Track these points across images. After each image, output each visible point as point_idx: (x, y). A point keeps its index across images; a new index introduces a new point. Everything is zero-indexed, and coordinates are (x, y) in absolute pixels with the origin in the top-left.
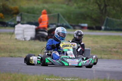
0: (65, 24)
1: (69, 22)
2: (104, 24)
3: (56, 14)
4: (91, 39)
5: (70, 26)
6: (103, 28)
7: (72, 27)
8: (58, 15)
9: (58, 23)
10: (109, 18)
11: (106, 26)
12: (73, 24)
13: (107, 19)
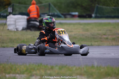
0: (56, 13)
1: (60, 11)
2: (95, 12)
3: (47, 3)
4: (82, 26)
5: (61, 15)
6: (93, 15)
7: (63, 16)
8: (49, 5)
9: (49, 12)
10: (99, 6)
11: (96, 13)
12: (65, 13)
13: (97, 6)
